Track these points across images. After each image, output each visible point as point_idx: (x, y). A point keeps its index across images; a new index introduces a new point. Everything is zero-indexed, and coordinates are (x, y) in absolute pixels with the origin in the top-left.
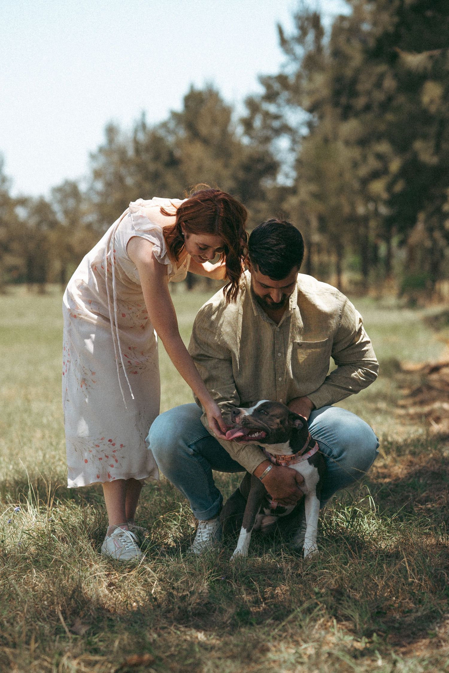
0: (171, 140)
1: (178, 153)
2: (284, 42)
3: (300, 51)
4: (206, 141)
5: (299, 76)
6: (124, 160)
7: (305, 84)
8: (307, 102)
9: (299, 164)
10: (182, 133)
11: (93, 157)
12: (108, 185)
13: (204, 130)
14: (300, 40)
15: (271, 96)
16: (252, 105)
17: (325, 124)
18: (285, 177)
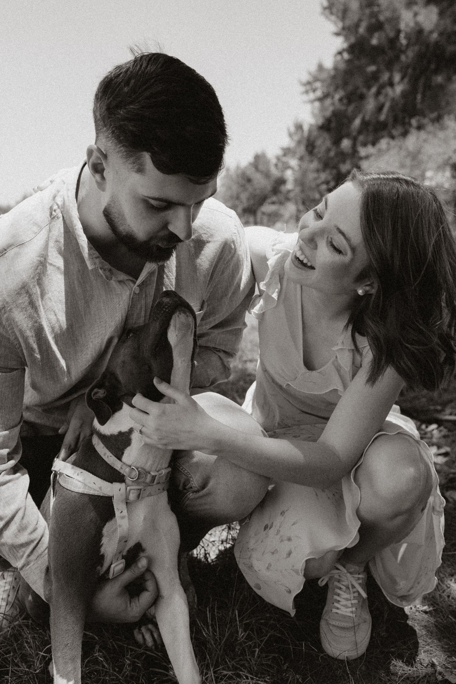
0: (248, 172)
1: (252, 177)
2: (290, 135)
3: (296, 138)
4: (262, 172)
5: (295, 147)
7: (297, 150)
8: (298, 156)
9: (296, 181)
10: (253, 170)
13: (261, 167)
14: (296, 133)
15: (285, 155)
16: (278, 158)
17: (305, 165)
18: (289, 186)
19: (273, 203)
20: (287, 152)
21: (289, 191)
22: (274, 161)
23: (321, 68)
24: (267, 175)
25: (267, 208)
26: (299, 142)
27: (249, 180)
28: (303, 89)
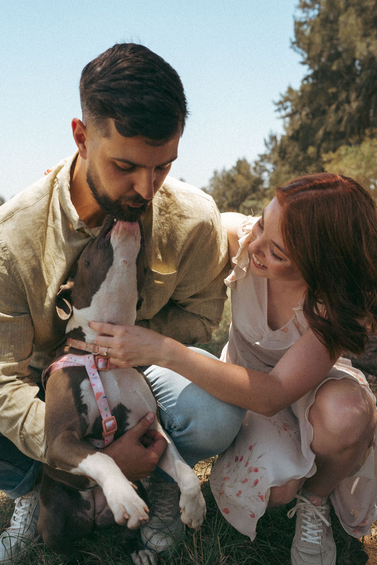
0: (232, 175)
1: (235, 178)
2: (266, 144)
3: (271, 147)
4: (243, 175)
5: (270, 154)
6: (219, 181)
7: (272, 156)
8: (272, 161)
9: (271, 180)
10: (236, 172)
11: (210, 180)
12: (215, 188)
13: (243, 171)
14: (271, 143)
15: (262, 160)
16: (256, 163)
17: (278, 168)
18: (266, 185)
19: (253, 199)
20: (264, 157)
21: (266, 189)
22: (253, 165)
23: (290, 90)
24: (248, 177)
25: (248, 203)
26: (273, 150)
27: (233, 181)
28: (276, 108)
